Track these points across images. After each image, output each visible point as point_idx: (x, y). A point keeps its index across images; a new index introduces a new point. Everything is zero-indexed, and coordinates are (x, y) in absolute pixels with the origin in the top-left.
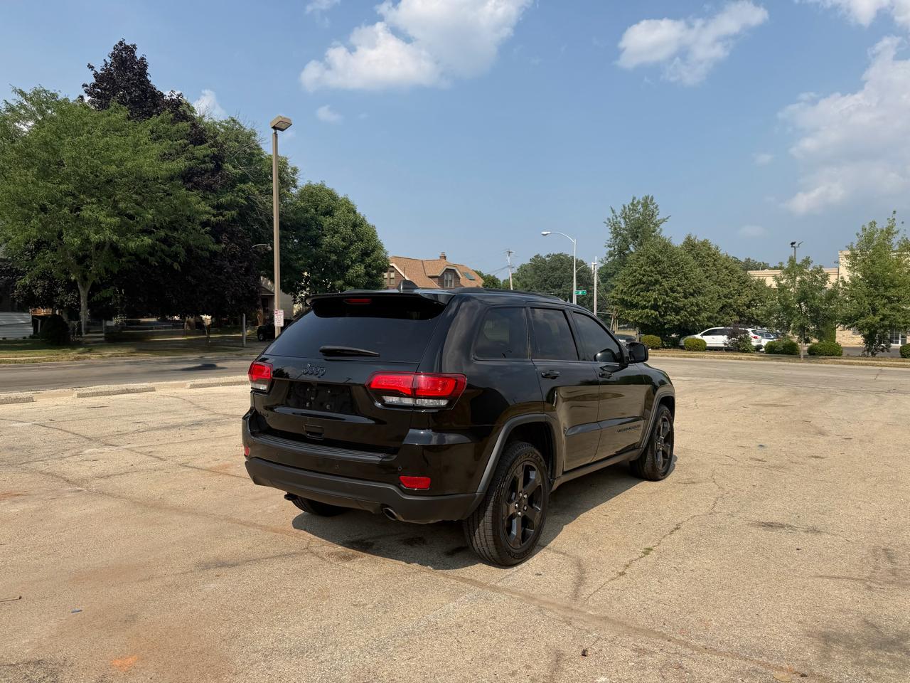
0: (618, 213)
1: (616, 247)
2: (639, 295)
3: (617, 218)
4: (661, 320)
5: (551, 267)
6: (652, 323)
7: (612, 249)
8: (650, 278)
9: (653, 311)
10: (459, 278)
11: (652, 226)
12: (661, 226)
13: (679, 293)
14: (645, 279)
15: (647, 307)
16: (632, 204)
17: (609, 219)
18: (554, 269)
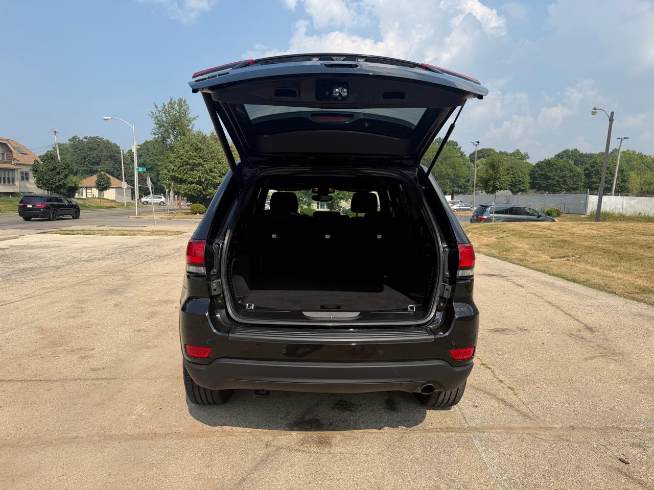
0: (160, 110)
1: (160, 135)
2: (187, 173)
3: (159, 112)
4: (204, 192)
5: (89, 148)
6: (197, 194)
7: (157, 136)
8: (195, 161)
9: (198, 186)
10: (12, 152)
11: (186, 122)
12: (193, 122)
13: (216, 173)
14: (190, 162)
15: (194, 183)
16: (170, 103)
17: (152, 113)
18: (91, 149)
